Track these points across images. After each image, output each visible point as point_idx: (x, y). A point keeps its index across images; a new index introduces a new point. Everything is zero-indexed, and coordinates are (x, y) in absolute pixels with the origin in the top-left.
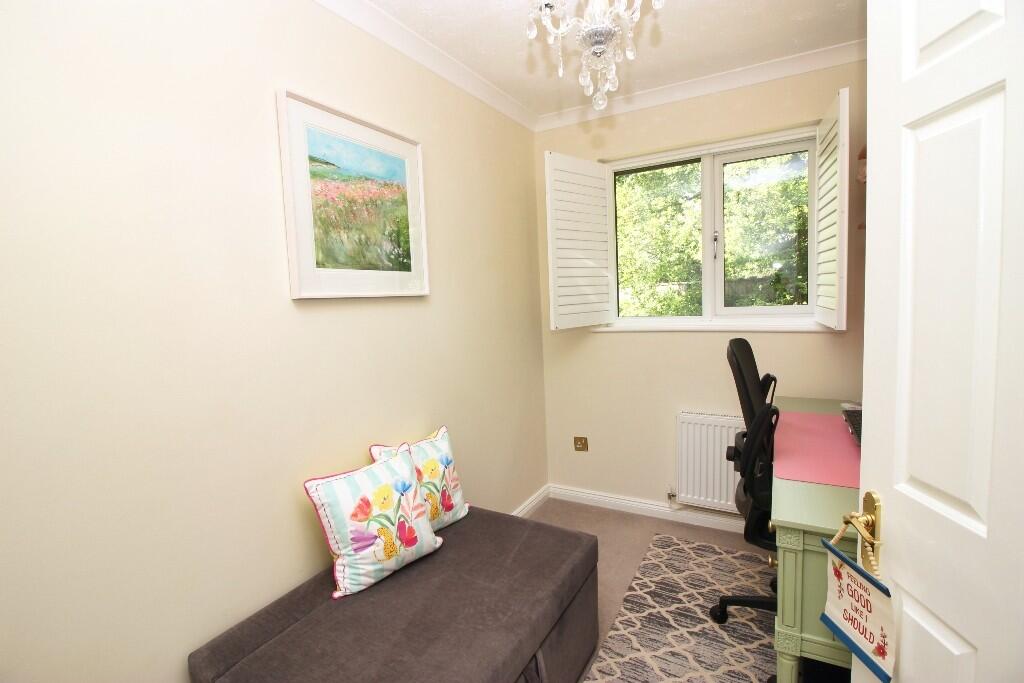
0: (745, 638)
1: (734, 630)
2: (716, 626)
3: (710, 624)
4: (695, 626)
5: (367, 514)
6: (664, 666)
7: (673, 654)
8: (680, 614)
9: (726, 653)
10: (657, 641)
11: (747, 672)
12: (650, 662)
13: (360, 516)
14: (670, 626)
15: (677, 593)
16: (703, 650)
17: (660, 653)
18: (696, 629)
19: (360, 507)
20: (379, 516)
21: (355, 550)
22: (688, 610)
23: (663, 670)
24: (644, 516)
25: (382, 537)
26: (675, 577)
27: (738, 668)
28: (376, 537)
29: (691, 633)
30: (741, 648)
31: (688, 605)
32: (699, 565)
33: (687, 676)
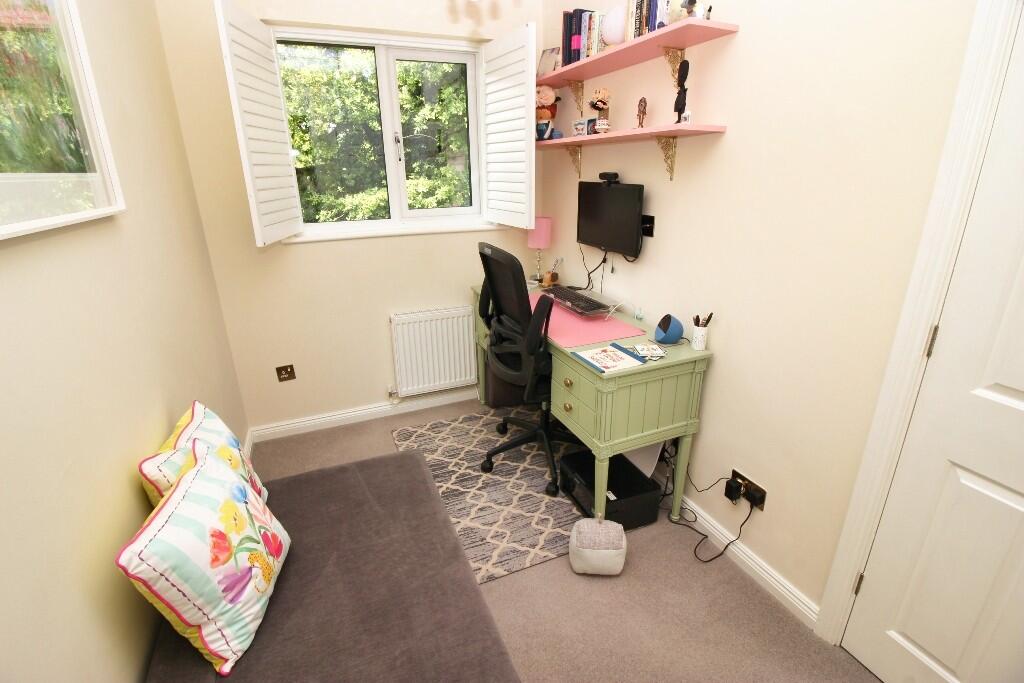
0: (510, 473)
1: (501, 471)
2: (489, 475)
3: (485, 476)
4: (477, 482)
5: (228, 549)
6: (483, 521)
7: (481, 509)
8: (462, 481)
9: (508, 488)
10: (464, 509)
11: (527, 493)
12: (472, 525)
13: (222, 557)
14: (463, 493)
15: (447, 467)
16: (495, 495)
17: (473, 515)
18: (480, 485)
19: (215, 546)
20: (241, 543)
21: (232, 601)
22: (463, 475)
23: (484, 524)
24: (372, 420)
25: (256, 564)
26: (435, 456)
27: (522, 493)
28: (250, 569)
29: (479, 489)
30: (513, 480)
31: (460, 472)
32: (444, 440)
33: (501, 518)
